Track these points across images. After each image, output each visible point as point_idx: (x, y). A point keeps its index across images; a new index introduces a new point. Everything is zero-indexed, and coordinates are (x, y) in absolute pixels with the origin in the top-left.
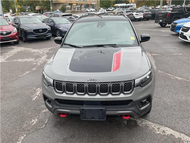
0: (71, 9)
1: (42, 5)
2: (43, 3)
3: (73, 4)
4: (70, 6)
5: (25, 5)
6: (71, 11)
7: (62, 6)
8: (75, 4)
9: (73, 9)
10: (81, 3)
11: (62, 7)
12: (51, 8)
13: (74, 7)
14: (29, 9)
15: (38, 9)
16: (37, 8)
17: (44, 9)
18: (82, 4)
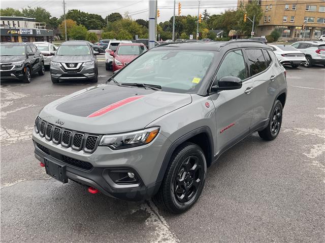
0: (290, 36)
1: (239, 28)
2: (241, 25)
3: (296, 27)
4: (289, 31)
5: (216, 29)
6: (290, 39)
7: (273, 30)
8: (300, 28)
9: (293, 37)
10: (313, 25)
11: (273, 32)
12: (252, 33)
13: (297, 32)
14: (220, 35)
15: (232, 35)
16: (232, 33)
17: (242, 34)
18: (314, 28)
